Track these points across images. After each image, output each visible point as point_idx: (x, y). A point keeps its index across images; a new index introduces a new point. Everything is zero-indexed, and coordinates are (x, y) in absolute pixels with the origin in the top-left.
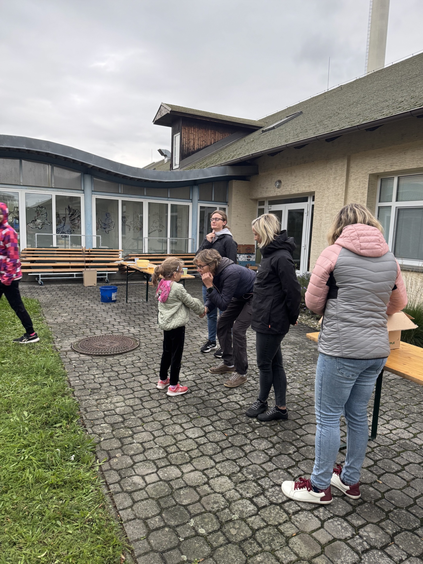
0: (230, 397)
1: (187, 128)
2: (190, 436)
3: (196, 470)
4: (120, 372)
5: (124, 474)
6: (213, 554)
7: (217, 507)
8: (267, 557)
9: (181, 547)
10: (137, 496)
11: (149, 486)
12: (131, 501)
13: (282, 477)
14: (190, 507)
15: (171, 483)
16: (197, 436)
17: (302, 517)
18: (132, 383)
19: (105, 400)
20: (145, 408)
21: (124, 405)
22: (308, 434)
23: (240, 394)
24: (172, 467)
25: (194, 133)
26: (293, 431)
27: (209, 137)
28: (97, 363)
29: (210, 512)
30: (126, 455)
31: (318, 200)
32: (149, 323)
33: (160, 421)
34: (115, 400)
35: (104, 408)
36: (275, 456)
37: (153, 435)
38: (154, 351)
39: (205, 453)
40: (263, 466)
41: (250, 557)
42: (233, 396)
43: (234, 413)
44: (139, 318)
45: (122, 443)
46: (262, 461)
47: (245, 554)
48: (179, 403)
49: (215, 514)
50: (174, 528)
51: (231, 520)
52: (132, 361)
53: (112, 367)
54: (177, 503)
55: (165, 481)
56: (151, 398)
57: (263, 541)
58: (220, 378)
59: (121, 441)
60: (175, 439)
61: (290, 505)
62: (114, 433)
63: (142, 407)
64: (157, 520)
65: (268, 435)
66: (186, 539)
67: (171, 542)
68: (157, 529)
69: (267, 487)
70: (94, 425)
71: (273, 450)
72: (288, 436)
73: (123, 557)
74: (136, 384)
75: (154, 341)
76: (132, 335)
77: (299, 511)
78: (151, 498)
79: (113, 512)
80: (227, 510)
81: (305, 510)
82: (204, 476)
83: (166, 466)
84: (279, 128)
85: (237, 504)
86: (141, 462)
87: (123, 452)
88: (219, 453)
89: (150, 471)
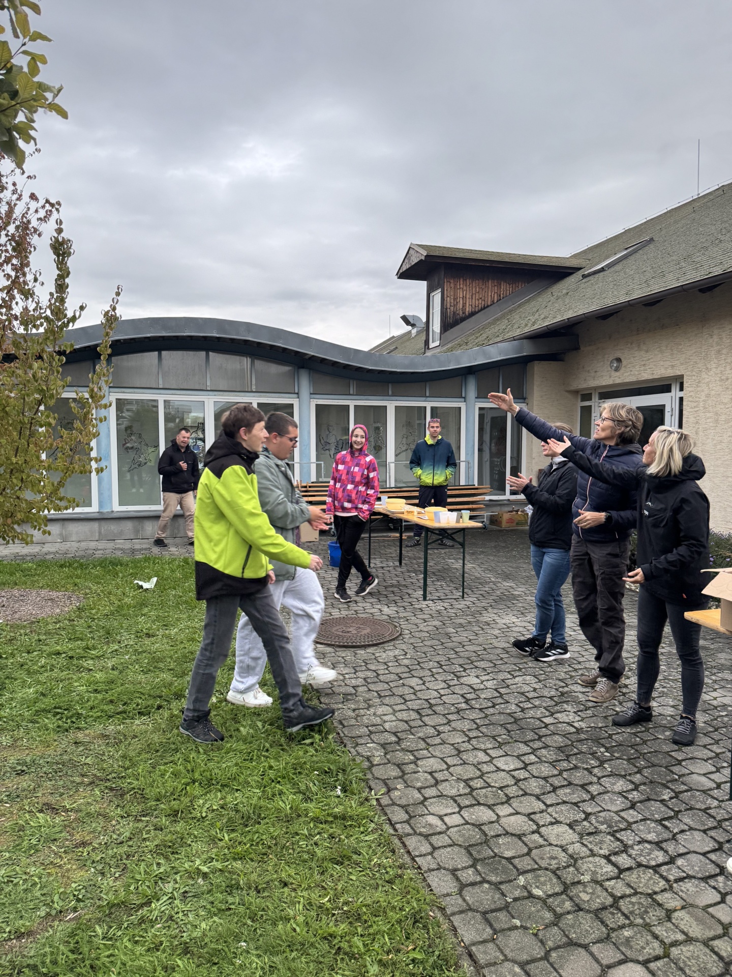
0: (558, 715)
1: (452, 281)
2: (503, 768)
3: (517, 813)
4: (379, 672)
5: (413, 811)
6: (558, 922)
7: (556, 864)
8: (640, 933)
9: (510, 909)
10: (437, 841)
11: (451, 830)
12: (430, 847)
13: (654, 832)
14: (516, 861)
15: (483, 827)
16: (512, 767)
17: (688, 886)
18: (401, 689)
19: (365, 710)
20: (426, 725)
21: (394, 718)
22: (693, 773)
23: (574, 712)
24: (482, 808)
25: (465, 288)
26: (666, 767)
27: (490, 291)
28: (343, 657)
29: (546, 869)
30: (411, 787)
31: (690, 389)
32: (410, 600)
33: (453, 745)
34: (380, 711)
35: (366, 721)
36: (641, 802)
37: (446, 763)
38: (426, 643)
39: (528, 791)
40: (622, 814)
41: (613, 930)
42: (563, 714)
43: (568, 738)
44: (393, 592)
45: (403, 771)
46: (620, 808)
47: (606, 926)
48: (478, 721)
49: (554, 872)
50: (496, 886)
51: (579, 882)
52: (395, 657)
53: (367, 664)
54: (496, 855)
55: (473, 825)
56: (434, 711)
57: (632, 912)
58: (537, 687)
59: (400, 768)
60: (479, 769)
61: (669, 870)
62: (388, 757)
63: (422, 724)
64: (470, 872)
65: (625, 771)
66: (516, 900)
67: (495, 902)
68: (473, 884)
69: (630, 842)
70: (357, 744)
71: (635, 793)
72: (659, 775)
73: (431, 914)
74: (407, 690)
75: (422, 627)
76: (386, 617)
77: (685, 878)
78: (457, 845)
79: (407, 859)
80: (571, 869)
81: (694, 877)
82: (531, 823)
83: (472, 806)
84: (612, 269)
85: (586, 862)
86: (434, 797)
87: (406, 782)
88: (549, 792)
89: (449, 811)
